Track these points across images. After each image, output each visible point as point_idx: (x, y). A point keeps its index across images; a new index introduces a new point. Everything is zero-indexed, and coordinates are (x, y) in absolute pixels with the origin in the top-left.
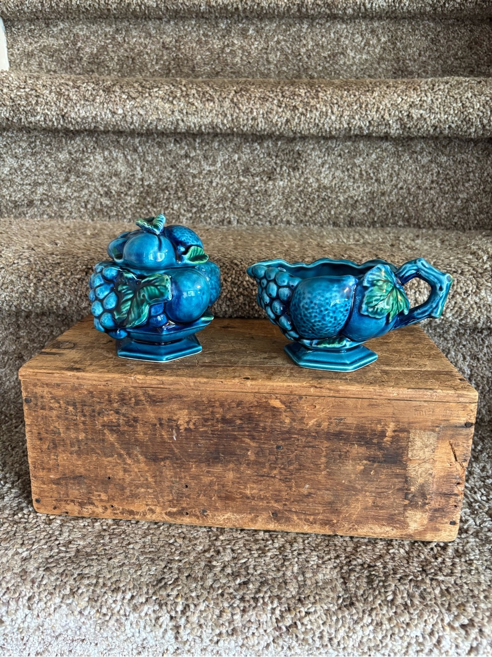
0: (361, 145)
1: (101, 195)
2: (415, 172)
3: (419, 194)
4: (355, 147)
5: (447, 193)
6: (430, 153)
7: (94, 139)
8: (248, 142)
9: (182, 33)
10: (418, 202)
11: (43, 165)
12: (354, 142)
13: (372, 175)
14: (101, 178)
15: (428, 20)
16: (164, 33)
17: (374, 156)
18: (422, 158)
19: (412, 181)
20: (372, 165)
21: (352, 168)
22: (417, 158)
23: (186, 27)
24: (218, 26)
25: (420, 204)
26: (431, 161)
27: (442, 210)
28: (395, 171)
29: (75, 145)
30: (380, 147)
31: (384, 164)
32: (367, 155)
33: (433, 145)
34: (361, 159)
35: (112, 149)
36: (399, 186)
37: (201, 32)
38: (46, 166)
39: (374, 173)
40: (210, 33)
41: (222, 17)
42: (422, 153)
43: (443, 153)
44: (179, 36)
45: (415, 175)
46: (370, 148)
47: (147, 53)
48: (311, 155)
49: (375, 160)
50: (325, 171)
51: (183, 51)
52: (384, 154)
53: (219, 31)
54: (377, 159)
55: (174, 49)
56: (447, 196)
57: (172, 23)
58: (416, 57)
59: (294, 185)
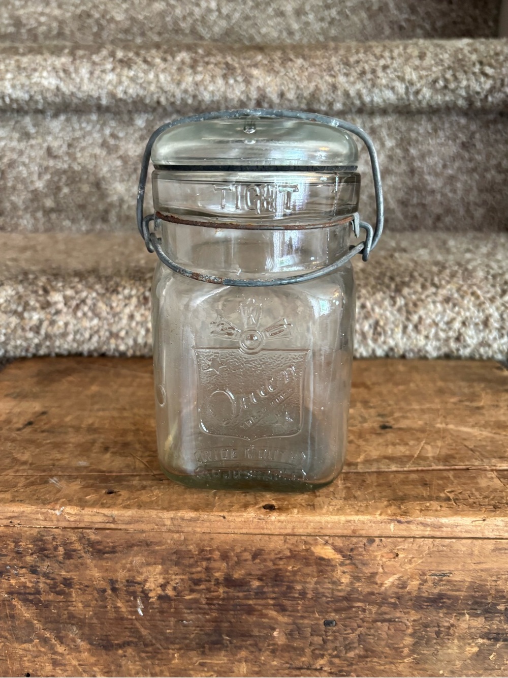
9: (78, 134)
15: (458, 115)
16: (49, 133)
23: (84, 125)
24: (132, 125)
37: (107, 131)
40: (121, 135)
41: (138, 111)
44: (74, 139)
47: (24, 164)
51: (80, 161)
53: (135, 131)
55: (66, 158)
57: (62, 118)
58: (438, 170)
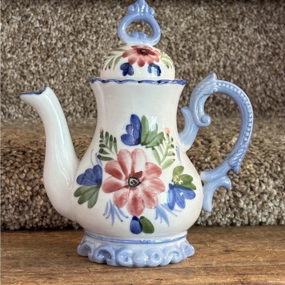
8: (17, 6)
10: (246, 84)
28: (213, 43)
30: (191, 13)
31: (198, 35)
32: (176, 24)
34: (169, 29)
46: (179, 15)
48: (102, 23)
59: (83, 63)
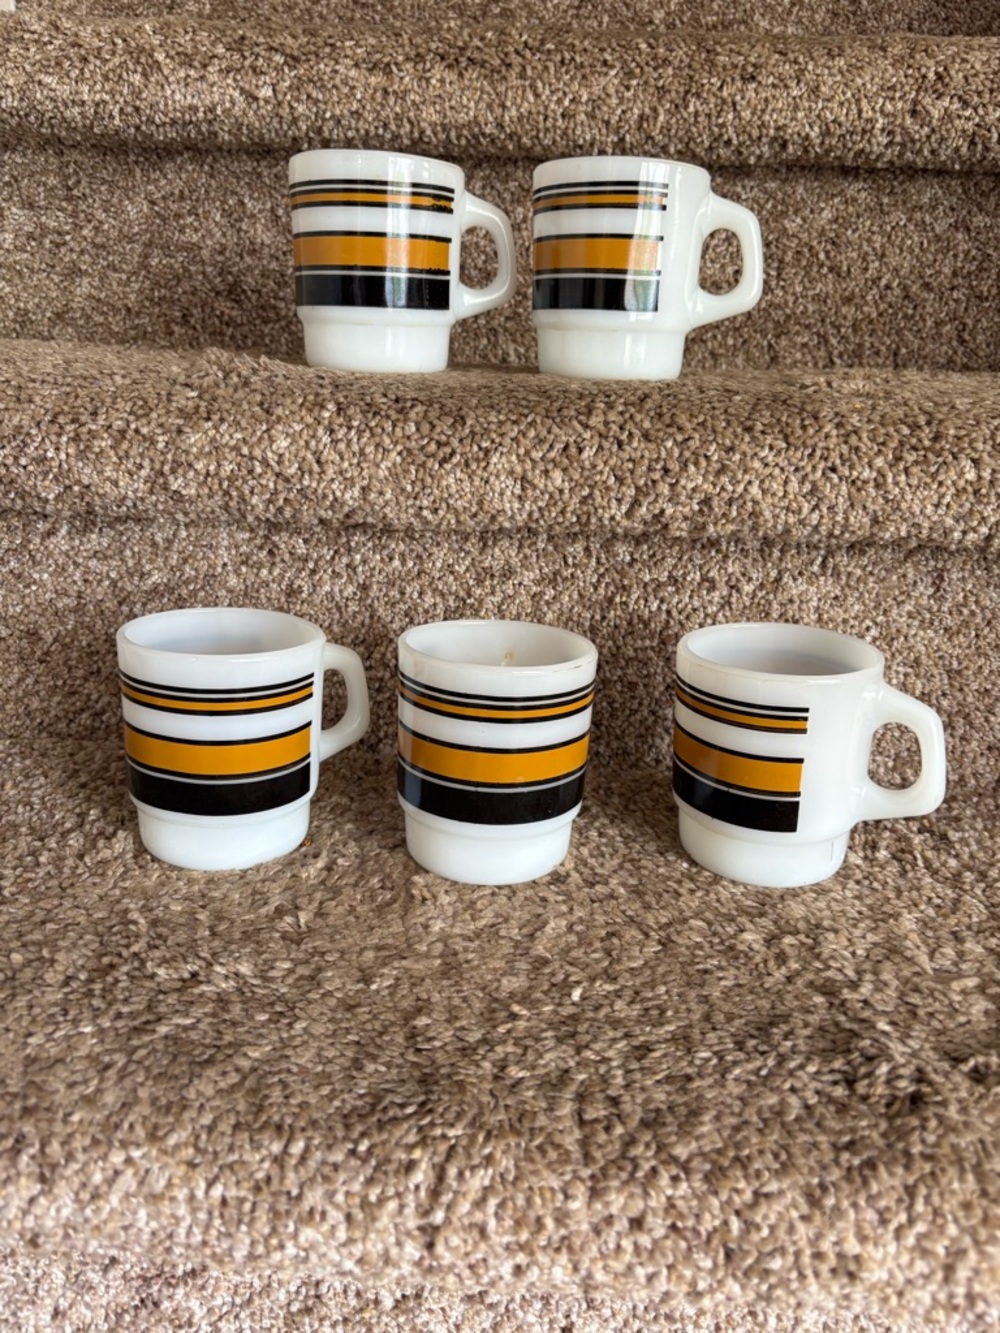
0: (800, 190)
1: (218, 293)
2: (917, 250)
3: (926, 300)
4: (785, 194)
5: (987, 299)
6: (953, 209)
7: (206, 168)
11: (90, 227)
12: (784, 181)
13: (822, 256)
14: (220, 258)
17: (827, 214)
18: (936, 219)
19: (911, 272)
20: (822, 234)
21: (777, 240)
22: (923, 222)
25: (929, 323)
26: (955, 227)
27: (980, 338)
29: (163, 182)
33: (960, 191)
35: (244, 192)
36: (884, 282)
38: (96, 228)
39: (827, 253)
42: (934, 208)
43: (981, 210)
45: (918, 259)
49: (830, 222)
50: (717, 246)
52: (851, 209)
54: (836, 221)
56: (987, 304)
